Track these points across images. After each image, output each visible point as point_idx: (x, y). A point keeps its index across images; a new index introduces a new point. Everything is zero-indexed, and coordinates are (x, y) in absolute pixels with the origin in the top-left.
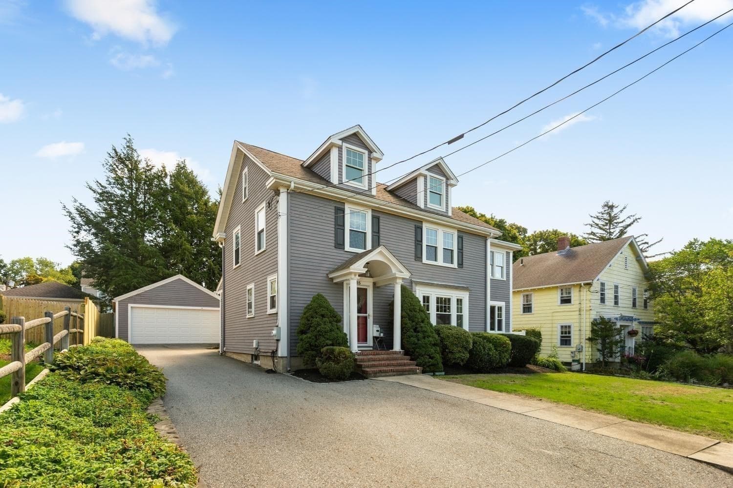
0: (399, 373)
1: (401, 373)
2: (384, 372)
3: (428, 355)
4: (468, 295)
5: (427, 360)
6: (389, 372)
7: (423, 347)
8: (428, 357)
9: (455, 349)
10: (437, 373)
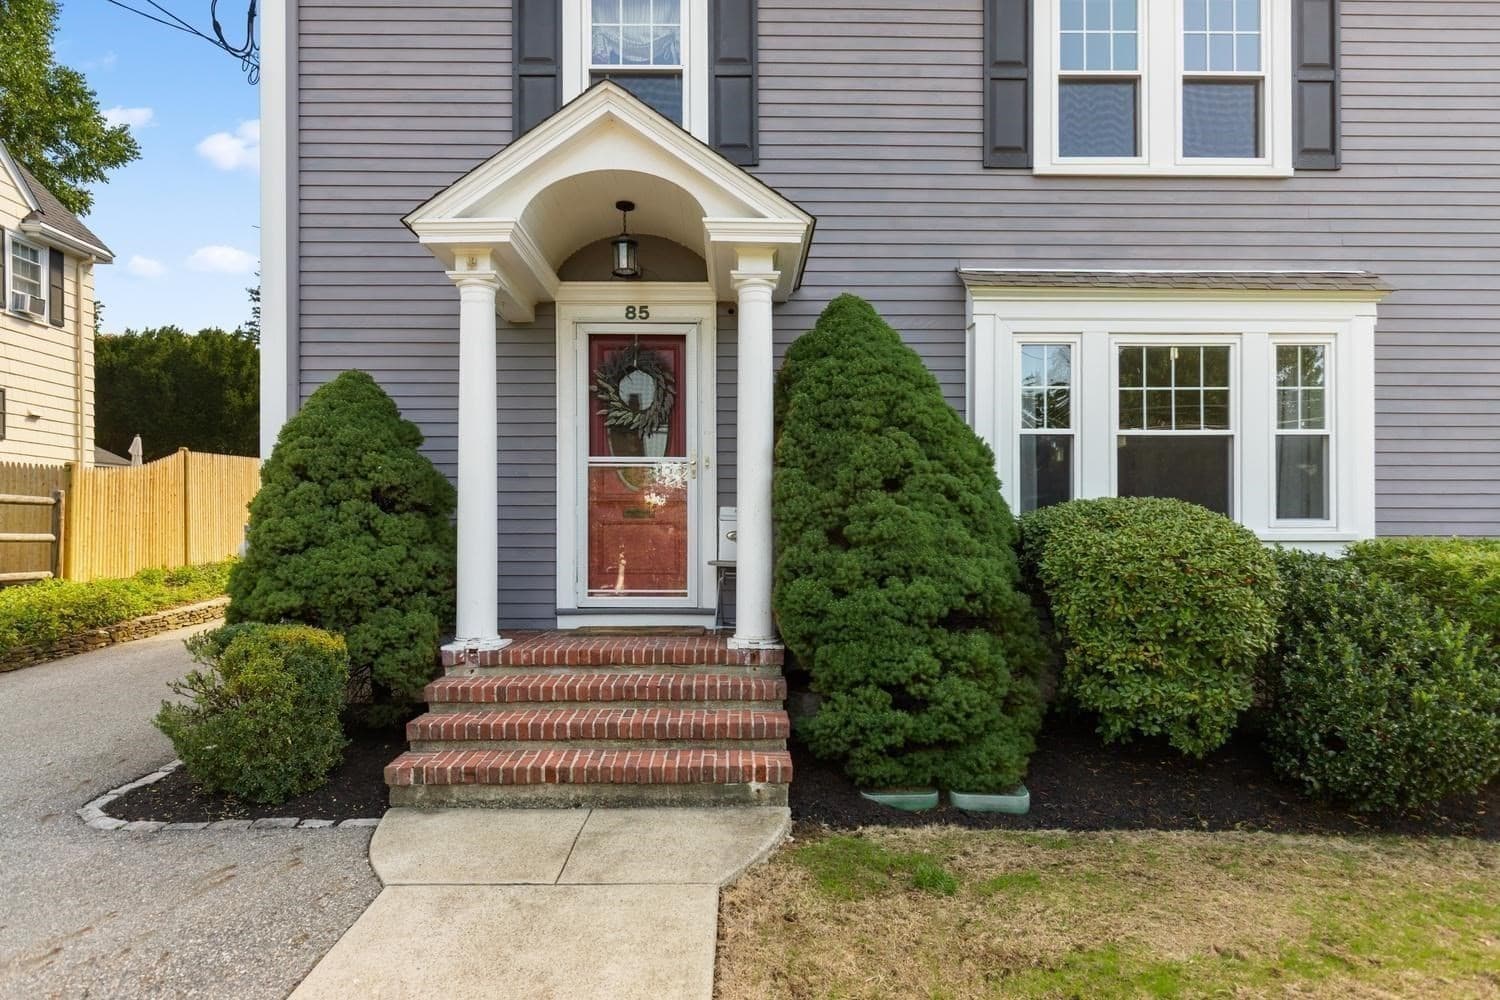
0: (607, 792)
1: (629, 792)
2: (495, 783)
3: (885, 686)
4: (1373, 321)
5: (865, 718)
6: (536, 782)
7: (860, 636)
8: (886, 697)
9: (1115, 652)
10: (965, 800)
